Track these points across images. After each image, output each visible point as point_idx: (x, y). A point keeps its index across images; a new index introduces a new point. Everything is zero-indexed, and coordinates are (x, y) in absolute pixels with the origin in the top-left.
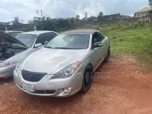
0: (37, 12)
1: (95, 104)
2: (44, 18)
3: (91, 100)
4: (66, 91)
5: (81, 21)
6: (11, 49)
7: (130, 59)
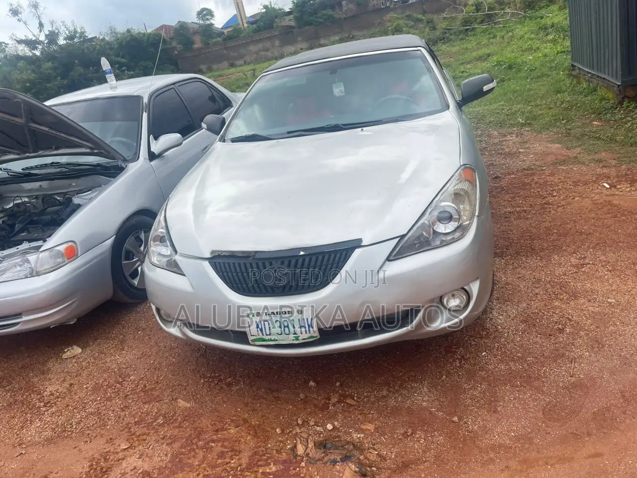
0: (15, 12)
1: (561, 331)
2: (52, 37)
3: (529, 321)
4: (454, 303)
5: (220, 34)
6: (27, 186)
7: (538, 147)
